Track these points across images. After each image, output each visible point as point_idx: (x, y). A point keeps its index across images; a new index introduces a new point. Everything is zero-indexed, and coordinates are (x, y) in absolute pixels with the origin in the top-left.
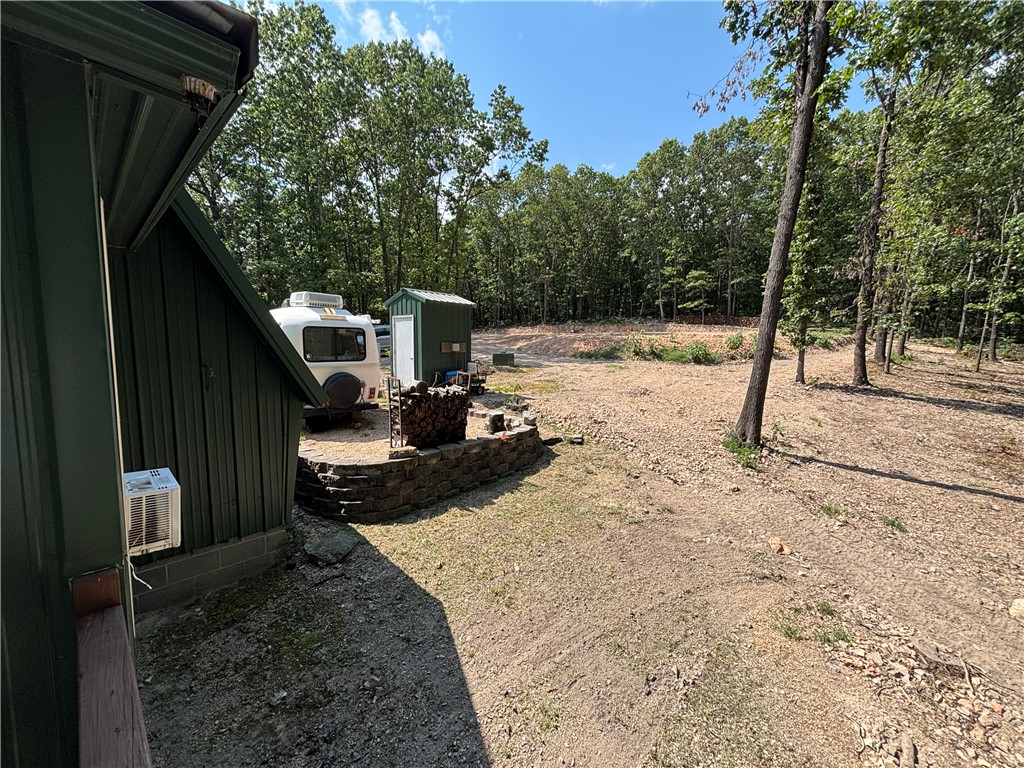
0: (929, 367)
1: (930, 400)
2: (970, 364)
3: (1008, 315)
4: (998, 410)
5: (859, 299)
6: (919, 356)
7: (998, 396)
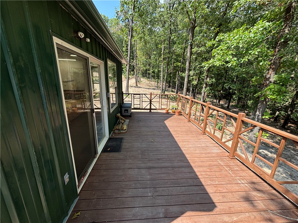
0: (144, 83)
1: (145, 88)
2: (149, 82)
3: (153, 74)
4: (152, 89)
5: (135, 70)
6: (143, 81)
7: (152, 87)
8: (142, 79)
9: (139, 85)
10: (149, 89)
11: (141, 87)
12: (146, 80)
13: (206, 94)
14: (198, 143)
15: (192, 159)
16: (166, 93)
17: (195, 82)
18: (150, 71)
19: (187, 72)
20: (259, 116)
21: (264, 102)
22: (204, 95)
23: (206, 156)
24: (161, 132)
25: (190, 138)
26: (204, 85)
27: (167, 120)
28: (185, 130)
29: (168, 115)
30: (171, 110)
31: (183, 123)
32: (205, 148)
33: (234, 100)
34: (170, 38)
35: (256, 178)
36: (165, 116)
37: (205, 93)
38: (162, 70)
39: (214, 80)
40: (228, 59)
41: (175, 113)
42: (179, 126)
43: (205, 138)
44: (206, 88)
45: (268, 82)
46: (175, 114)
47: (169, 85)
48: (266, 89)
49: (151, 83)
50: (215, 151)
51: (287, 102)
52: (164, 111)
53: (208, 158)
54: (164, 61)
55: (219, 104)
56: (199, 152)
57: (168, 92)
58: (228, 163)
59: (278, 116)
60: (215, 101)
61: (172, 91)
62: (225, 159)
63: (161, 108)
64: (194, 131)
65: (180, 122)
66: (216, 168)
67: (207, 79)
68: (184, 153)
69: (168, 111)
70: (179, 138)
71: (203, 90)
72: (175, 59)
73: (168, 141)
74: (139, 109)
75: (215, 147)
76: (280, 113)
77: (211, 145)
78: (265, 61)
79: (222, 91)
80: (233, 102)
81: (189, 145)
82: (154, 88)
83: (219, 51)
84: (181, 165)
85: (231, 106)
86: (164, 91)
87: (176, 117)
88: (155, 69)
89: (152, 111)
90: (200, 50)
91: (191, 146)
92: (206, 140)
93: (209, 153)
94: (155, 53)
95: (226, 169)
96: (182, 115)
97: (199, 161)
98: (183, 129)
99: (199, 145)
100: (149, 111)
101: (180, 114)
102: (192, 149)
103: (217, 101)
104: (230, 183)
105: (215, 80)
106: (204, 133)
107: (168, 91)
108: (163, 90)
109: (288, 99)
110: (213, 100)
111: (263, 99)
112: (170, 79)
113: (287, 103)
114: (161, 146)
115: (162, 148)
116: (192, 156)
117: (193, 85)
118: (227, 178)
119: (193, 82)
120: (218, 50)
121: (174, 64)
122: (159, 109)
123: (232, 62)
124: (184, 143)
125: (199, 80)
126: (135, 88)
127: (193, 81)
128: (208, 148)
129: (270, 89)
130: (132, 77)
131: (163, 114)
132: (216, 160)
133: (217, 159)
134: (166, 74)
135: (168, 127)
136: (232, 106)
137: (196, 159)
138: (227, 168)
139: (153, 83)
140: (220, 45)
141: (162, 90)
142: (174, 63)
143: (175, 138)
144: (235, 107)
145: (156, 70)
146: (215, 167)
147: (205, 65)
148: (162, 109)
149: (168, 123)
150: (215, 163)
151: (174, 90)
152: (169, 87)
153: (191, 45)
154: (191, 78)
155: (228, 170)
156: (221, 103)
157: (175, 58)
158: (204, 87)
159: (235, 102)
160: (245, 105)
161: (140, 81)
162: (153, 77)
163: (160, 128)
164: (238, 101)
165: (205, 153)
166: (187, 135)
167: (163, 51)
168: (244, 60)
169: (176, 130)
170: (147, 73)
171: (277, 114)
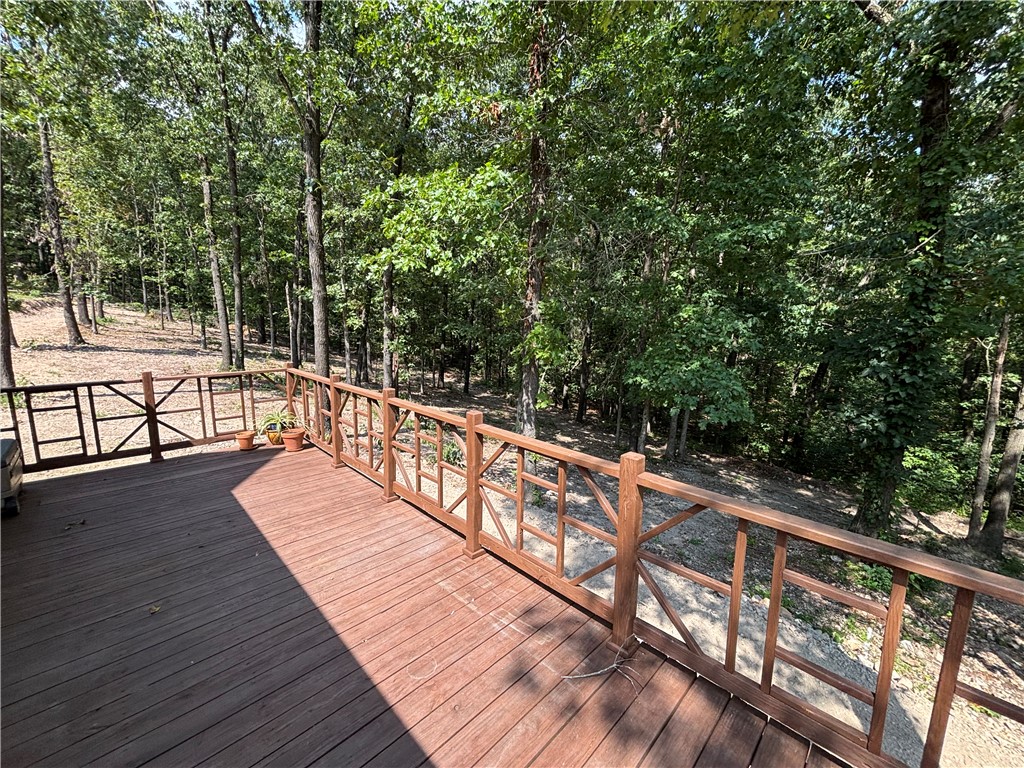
0: (128, 328)
1: (137, 351)
2: (157, 323)
3: (173, 288)
4: (180, 353)
5: (56, 267)
6: (117, 318)
7: (178, 344)
8: (112, 310)
9: (91, 339)
10: (157, 352)
11: (111, 349)
12: (143, 315)
13: (396, 357)
14: (372, 541)
15: (347, 617)
16: (251, 366)
17: (356, 322)
18: (156, 275)
19: (315, 286)
20: (528, 405)
21: (533, 369)
22: (391, 360)
23: (399, 579)
24: (212, 547)
25: (343, 531)
26: (386, 332)
27: (246, 484)
28: (324, 503)
29: (252, 457)
30: (264, 433)
31: (317, 477)
32: (394, 552)
33: (479, 368)
34: (232, 154)
35: (534, 592)
36: (237, 464)
37: (391, 357)
38: (215, 275)
39: (413, 313)
40: (430, 254)
41: (283, 443)
42: (300, 492)
43: (394, 512)
44: (392, 340)
45: (530, 318)
46: (284, 449)
47: (263, 331)
48: (529, 336)
49: (172, 326)
50: (427, 549)
51: (575, 361)
52: (235, 445)
53: (406, 588)
54: (219, 240)
55: (441, 383)
56: (375, 576)
57: (261, 361)
58: (465, 577)
59: (568, 396)
60: (431, 375)
61: (279, 357)
62: (458, 564)
63: (217, 434)
64: (357, 499)
65: (302, 476)
66: (432, 611)
67: (389, 310)
68: (318, 605)
69: (252, 437)
70: (296, 547)
71: (385, 346)
72: (270, 237)
73: (243, 579)
74: (83, 459)
75: (427, 536)
76: (570, 389)
77: (416, 532)
78: (515, 266)
79: (443, 346)
80: (476, 374)
81: (340, 560)
82: (190, 346)
83: (403, 226)
84: (300, 669)
85: (474, 386)
86: (237, 356)
87: (290, 459)
88: (183, 269)
89: (167, 455)
90: (354, 215)
91: (343, 562)
92: (400, 520)
93: (408, 565)
94: (168, 200)
95: (460, 602)
96: (312, 445)
97: (377, 611)
98: (317, 502)
99: (375, 549)
100: (147, 458)
101: (304, 442)
102: (350, 572)
103: (437, 376)
104: (474, 646)
105: (418, 312)
106: (393, 495)
107: (260, 355)
108: (231, 352)
109: (576, 356)
110: (423, 376)
111: (528, 363)
112: (262, 308)
113: (576, 364)
114: (208, 614)
115: (209, 628)
116: (348, 602)
117: (350, 329)
118: (465, 634)
119: (350, 322)
120: (399, 222)
121: (267, 255)
122: (206, 441)
123: (441, 263)
124: (320, 560)
125: (369, 314)
126: (67, 354)
127: (349, 317)
128: (404, 546)
129: (537, 336)
130: (46, 299)
131: (230, 456)
132: (431, 583)
133: (435, 577)
134: (237, 290)
135: (249, 512)
136: (477, 384)
137: (364, 607)
138: (462, 595)
139: (183, 327)
140: (402, 209)
141: (227, 354)
142: (268, 250)
143: (281, 553)
144: (483, 386)
145: (190, 273)
146: (430, 608)
147: (368, 265)
148: (219, 437)
149: (247, 494)
150: (428, 594)
151: (283, 350)
152: (263, 340)
153: (317, 195)
154: (341, 305)
155: (466, 603)
156: (446, 380)
157: (269, 234)
158: (385, 336)
159: (482, 373)
160: (503, 378)
161: (98, 319)
162: (181, 300)
163: (208, 529)
164: (486, 369)
165: (397, 571)
166: (330, 521)
167: (207, 201)
168: (468, 258)
169: (286, 515)
170: (141, 282)
171: (565, 392)
